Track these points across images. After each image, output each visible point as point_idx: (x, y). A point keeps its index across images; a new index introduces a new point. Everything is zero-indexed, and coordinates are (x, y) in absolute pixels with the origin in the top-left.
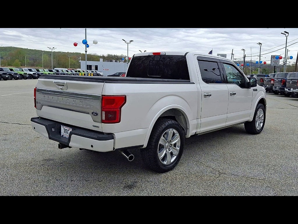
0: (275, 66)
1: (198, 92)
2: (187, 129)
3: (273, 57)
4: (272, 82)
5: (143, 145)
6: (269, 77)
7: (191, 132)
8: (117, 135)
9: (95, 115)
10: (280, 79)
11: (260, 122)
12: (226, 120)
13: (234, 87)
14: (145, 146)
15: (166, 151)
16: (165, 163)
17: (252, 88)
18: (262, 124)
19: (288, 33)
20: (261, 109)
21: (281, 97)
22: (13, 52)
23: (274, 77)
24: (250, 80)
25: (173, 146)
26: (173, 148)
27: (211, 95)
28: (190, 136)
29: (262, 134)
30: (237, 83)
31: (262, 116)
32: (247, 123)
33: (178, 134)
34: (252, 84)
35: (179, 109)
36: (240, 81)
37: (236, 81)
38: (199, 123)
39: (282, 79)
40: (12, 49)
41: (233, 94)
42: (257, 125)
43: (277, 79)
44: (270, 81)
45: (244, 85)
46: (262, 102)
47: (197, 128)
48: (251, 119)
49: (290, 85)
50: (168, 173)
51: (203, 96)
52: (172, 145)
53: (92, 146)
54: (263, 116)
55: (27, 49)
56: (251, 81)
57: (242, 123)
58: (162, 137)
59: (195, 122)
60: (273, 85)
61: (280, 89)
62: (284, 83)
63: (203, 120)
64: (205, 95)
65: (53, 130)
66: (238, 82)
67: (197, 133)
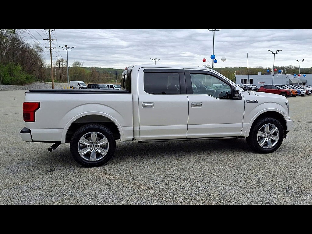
11: (273, 140)
12: (187, 131)
14: (63, 142)
15: (91, 150)
20: (271, 125)
33: (105, 137)
38: (137, 130)
47: (135, 134)
48: (245, 134)
52: (98, 146)
58: (83, 138)
64: (144, 105)
67: (136, 139)
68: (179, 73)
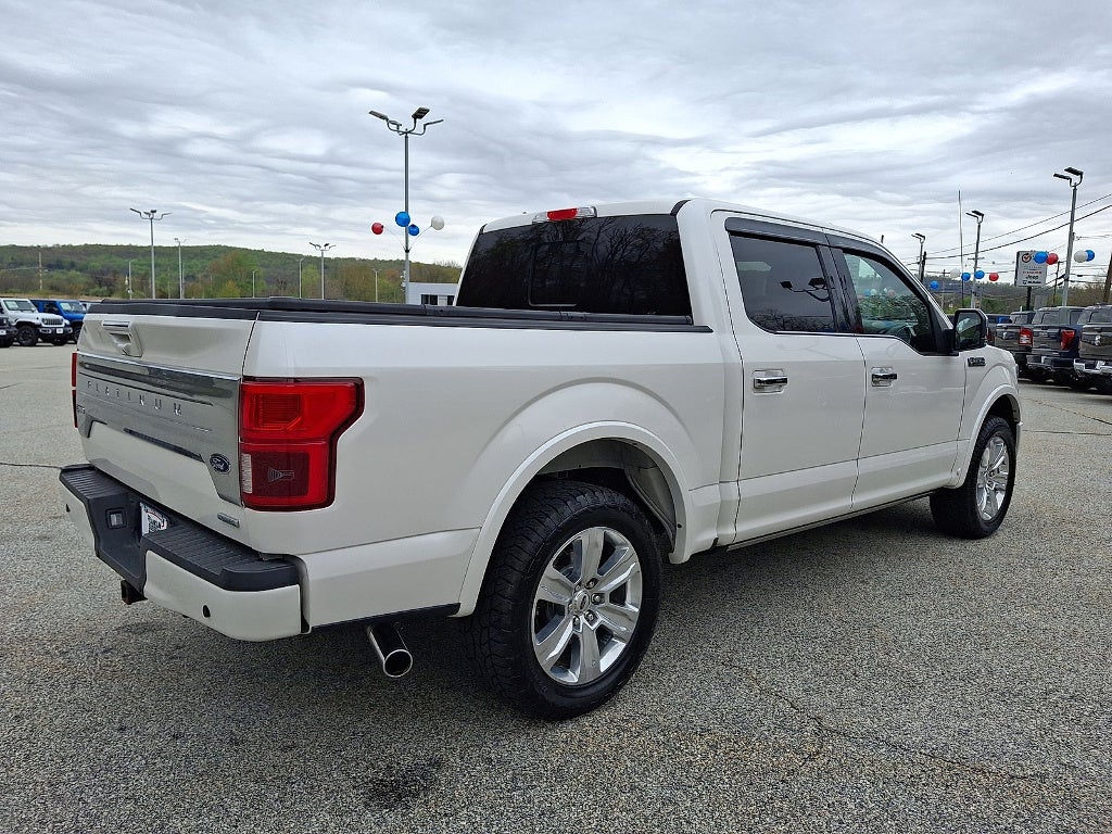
0: (1030, 288)
1: (726, 368)
2: (676, 526)
3: (1023, 257)
4: (1024, 339)
5: (458, 606)
6: (1011, 322)
7: (694, 539)
8: (314, 566)
9: (219, 469)
10: (1054, 327)
11: (995, 489)
12: (854, 486)
13: (889, 350)
14: (468, 606)
15: (576, 626)
16: (572, 678)
17: (965, 355)
18: (1000, 497)
19: (1080, 174)
20: (999, 440)
21: (1056, 394)
22: (221, 261)
23: (1029, 322)
24: (955, 324)
25: (607, 598)
26: (607, 609)
27: (785, 381)
28: (686, 557)
29: (1002, 534)
30: (903, 335)
31: (1003, 463)
32: (940, 495)
33: (629, 549)
34: (962, 339)
35: (636, 443)
36: (914, 328)
37: (897, 324)
38: (730, 502)
39: (1060, 328)
40: (220, 252)
41: (885, 377)
42: (983, 503)
43: (1043, 328)
44: (1017, 337)
45: (931, 340)
46: (1004, 410)
47: (721, 521)
48: (957, 478)
49: (1095, 350)
50: (586, 721)
51: (749, 385)
52: (601, 595)
53: (207, 612)
54: (1007, 463)
55: (263, 251)
56: (961, 326)
57: (920, 495)
58: (550, 571)
59: (712, 495)
60: (1029, 349)
61: (1055, 362)
62: (1070, 342)
63: (751, 488)
64: (760, 381)
65: (115, 520)
66: (907, 330)
67: (723, 542)
68: (814, 245)
